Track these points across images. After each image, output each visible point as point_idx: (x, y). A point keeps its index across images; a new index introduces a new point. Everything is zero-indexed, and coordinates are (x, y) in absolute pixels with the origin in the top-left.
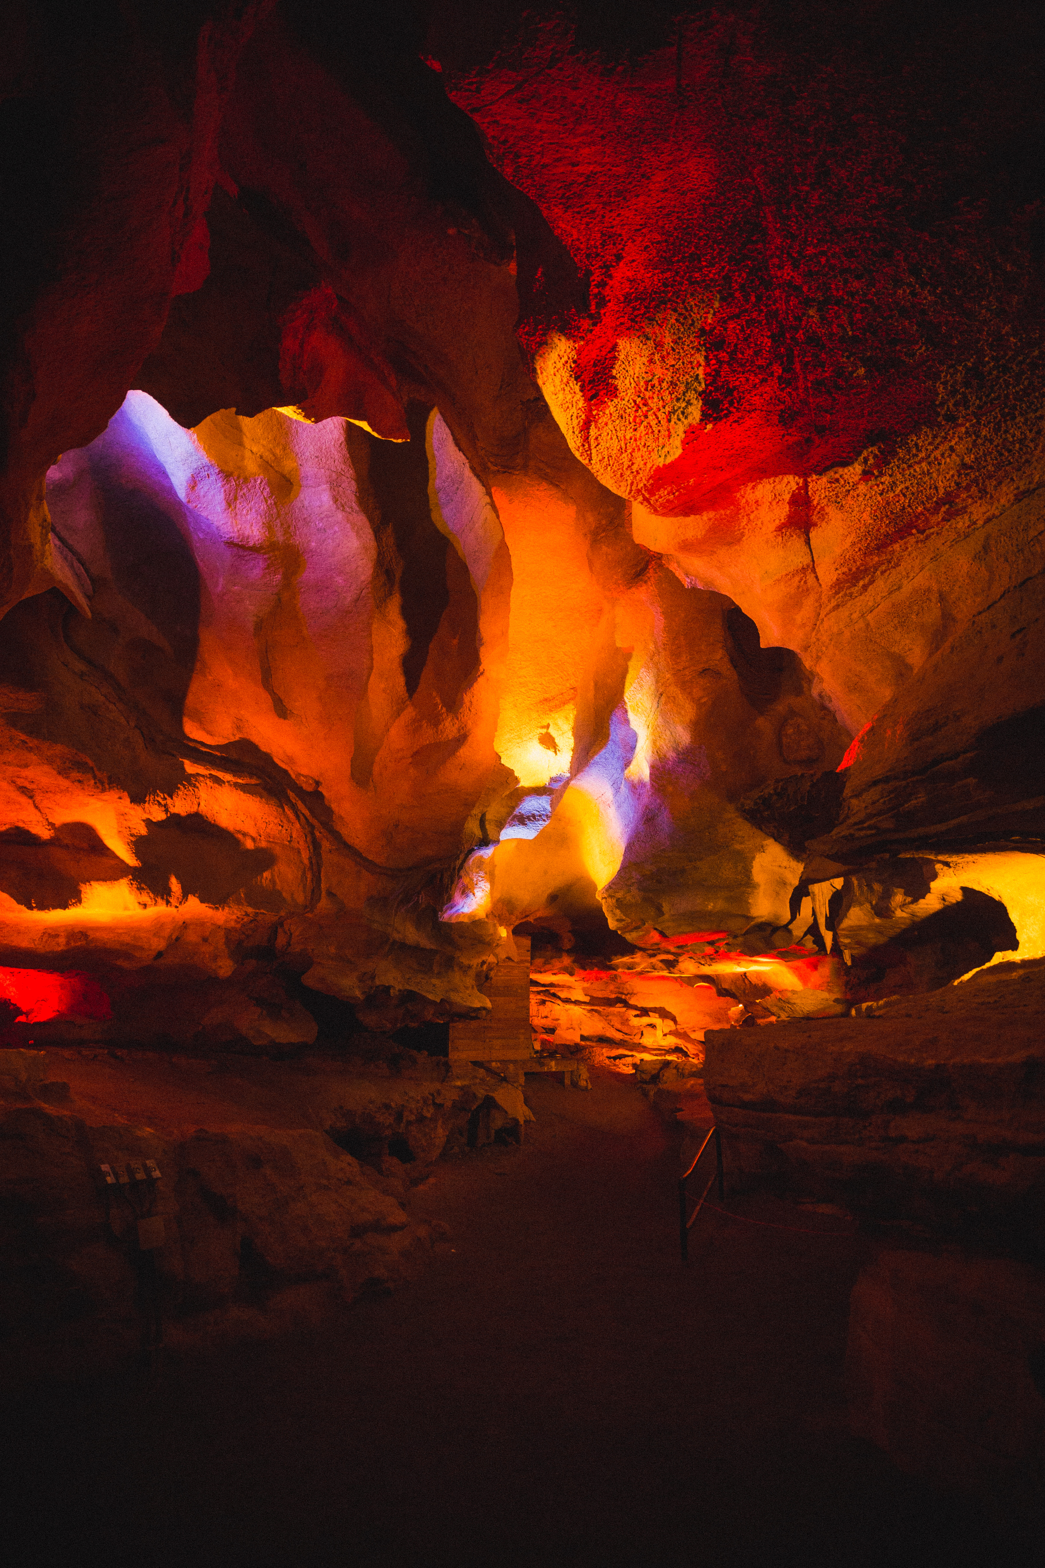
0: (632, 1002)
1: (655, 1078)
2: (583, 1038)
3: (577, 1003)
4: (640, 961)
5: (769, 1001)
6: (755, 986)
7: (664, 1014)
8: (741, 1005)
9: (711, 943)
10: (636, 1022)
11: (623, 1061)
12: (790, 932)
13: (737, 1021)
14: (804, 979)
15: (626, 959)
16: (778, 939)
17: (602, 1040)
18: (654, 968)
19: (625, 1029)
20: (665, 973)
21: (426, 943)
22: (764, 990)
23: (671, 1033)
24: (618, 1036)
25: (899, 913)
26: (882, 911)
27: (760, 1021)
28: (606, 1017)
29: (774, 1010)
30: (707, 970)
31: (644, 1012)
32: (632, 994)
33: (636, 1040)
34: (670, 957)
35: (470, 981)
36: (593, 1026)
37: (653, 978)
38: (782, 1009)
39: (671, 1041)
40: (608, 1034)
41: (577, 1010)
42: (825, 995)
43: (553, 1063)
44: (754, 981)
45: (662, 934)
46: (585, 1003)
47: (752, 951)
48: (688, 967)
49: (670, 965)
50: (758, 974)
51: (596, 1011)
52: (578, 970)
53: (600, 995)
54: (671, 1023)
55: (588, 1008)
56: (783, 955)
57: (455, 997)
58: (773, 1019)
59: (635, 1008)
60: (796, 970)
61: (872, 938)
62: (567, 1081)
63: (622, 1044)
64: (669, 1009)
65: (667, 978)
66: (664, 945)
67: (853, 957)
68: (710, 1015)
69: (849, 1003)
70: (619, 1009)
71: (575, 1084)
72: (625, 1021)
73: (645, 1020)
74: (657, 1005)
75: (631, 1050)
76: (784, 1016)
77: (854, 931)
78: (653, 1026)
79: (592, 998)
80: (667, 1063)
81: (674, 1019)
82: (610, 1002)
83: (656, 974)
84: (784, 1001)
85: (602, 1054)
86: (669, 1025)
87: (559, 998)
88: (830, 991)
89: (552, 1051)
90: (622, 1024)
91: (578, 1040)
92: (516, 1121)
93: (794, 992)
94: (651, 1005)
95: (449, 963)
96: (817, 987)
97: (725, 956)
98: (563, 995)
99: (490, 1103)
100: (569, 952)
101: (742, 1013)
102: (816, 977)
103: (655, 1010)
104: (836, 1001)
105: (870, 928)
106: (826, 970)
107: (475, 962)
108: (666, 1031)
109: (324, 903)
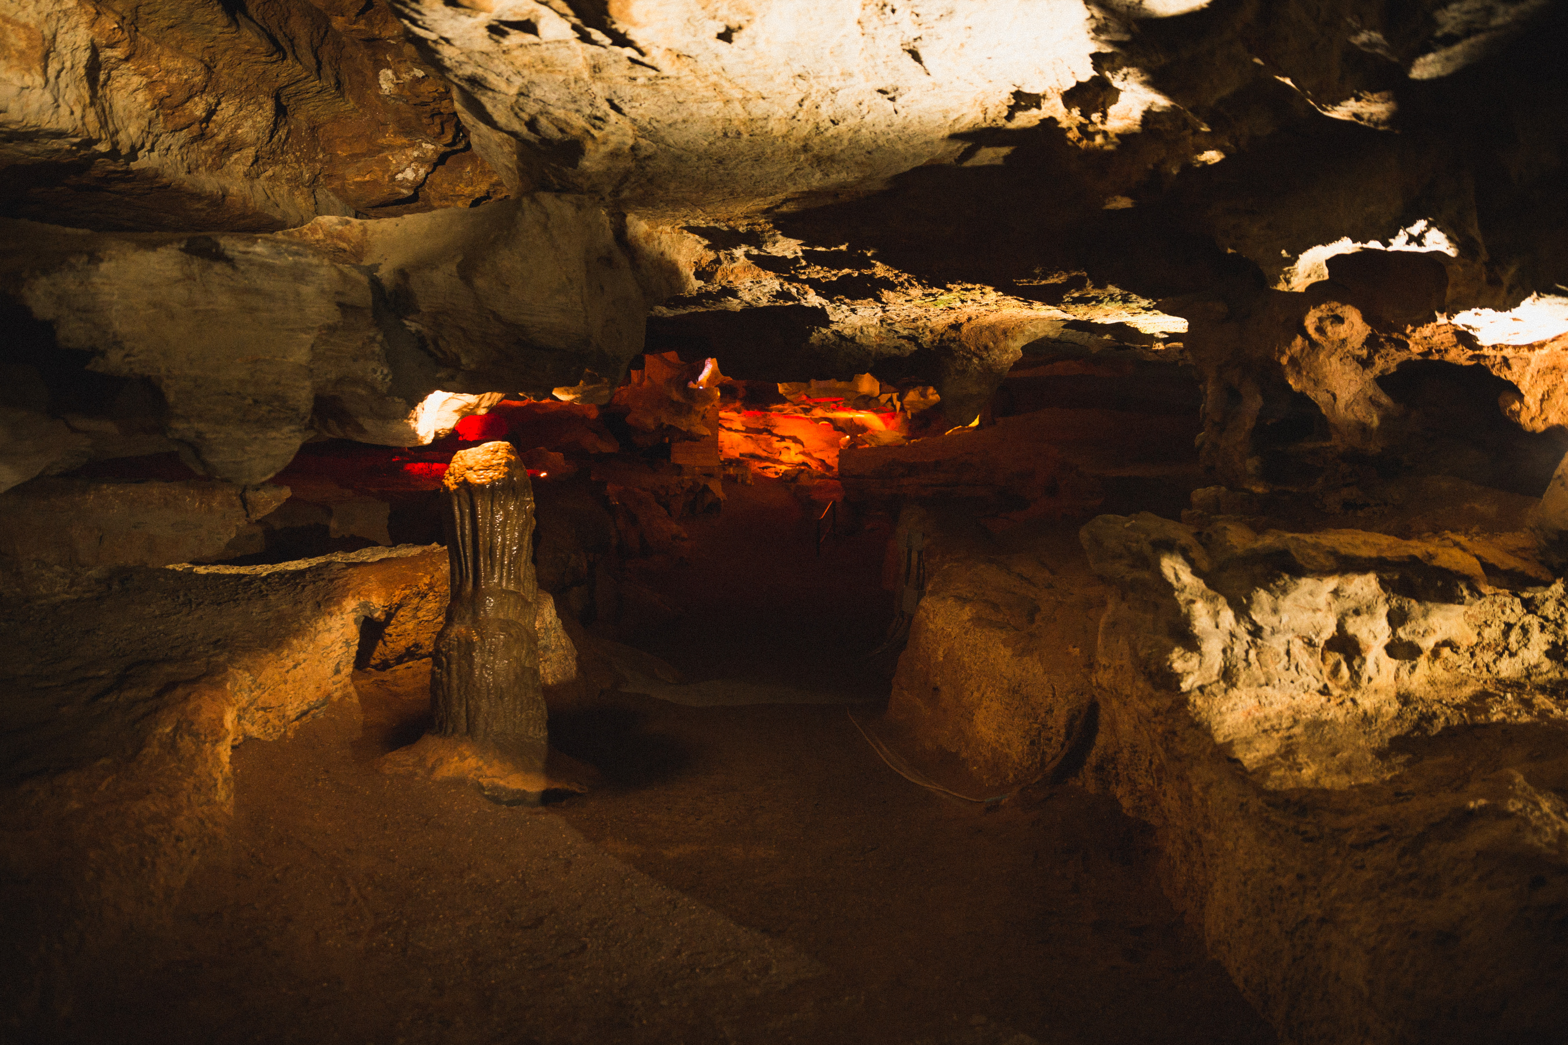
0: (775, 432)
1: (795, 479)
2: (741, 455)
3: (736, 431)
4: (788, 408)
5: (866, 435)
6: (858, 426)
7: (795, 440)
8: (848, 437)
9: (835, 402)
10: (777, 445)
11: (769, 470)
12: (879, 400)
13: (844, 446)
14: (886, 424)
15: (779, 406)
16: (872, 403)
17: (754, 456)
18: (796, 412)
19: (770, 451)
20: (803, 415)
21: (681, 400)
22: (862, 428)
23: (801, 453)
24: (765, 454)
25: (931, 397)
26: (924, 395)
27: (860, 447)
28: (756, 441)
29: (868, 440)
30: (830, 415)
31: (783, 439)
32: (775, 426)
33: (776, 457)
34: (808, 407)
35: (698, 420)
36: (748, 447)
37: (792, 417)
38: (873, 440)
39: (800, 458)
40: (757, 453)
41: (737, 436)
42: (898, 434)
43: (731, 469)
44: (858, 422)
45: (808, 397)
46: (742, 431)
47: (858, 409)
48: (818, 413)
49: (806, 411)
50: (860, 419)
51: (751, 437)
52: (744, 411)
53: (752, 426)
54: (801, 447)
55: (745, 434)
56: (875, 412)
57: (694, 429)
58: (867, 446)
59: (777, 436)
60: (883, 419)
61: (921, 407)
62: (739, 480)
63: (766, 459)
64: (799, 437)
65: (801, 418)
66: (808, 402)
67: (912, 415)
68: (827, 442)
69: (908, 438)
70: (765, 436)
71: (744, 482)
72: (770, 445)
73: (783, 444)
74: (792, 434)
75: (774, 463)
76: (873, 445)
77: (911, 403)
78: (788, 448)
79: (747, 428)
80: (802, 471)
81: (802, 444)
82: (759, 431)
83: (796, 415)
84: (874, 437)
85: (756, 466)
86: (800, 448)
87: (724, 427)
88: (900, 432)
89: (730, 462)
90: (767, 446)
91: (738, 456)
92: (719, 499)
93: (879, 431)
94: (787, 434)
95: (690, 410)
96: (893, 429)
97: (844, 409)
98: (727, 425)
99: (706, 489)
100: (741, 399)
101: (849, 441)
102: (892, 423)
103: (790, 438)
104: (904, 437)
105: (919, 402)
106: (899, 419)
107: (702, 409)
108: (797, 451)
109: (646, 383)
